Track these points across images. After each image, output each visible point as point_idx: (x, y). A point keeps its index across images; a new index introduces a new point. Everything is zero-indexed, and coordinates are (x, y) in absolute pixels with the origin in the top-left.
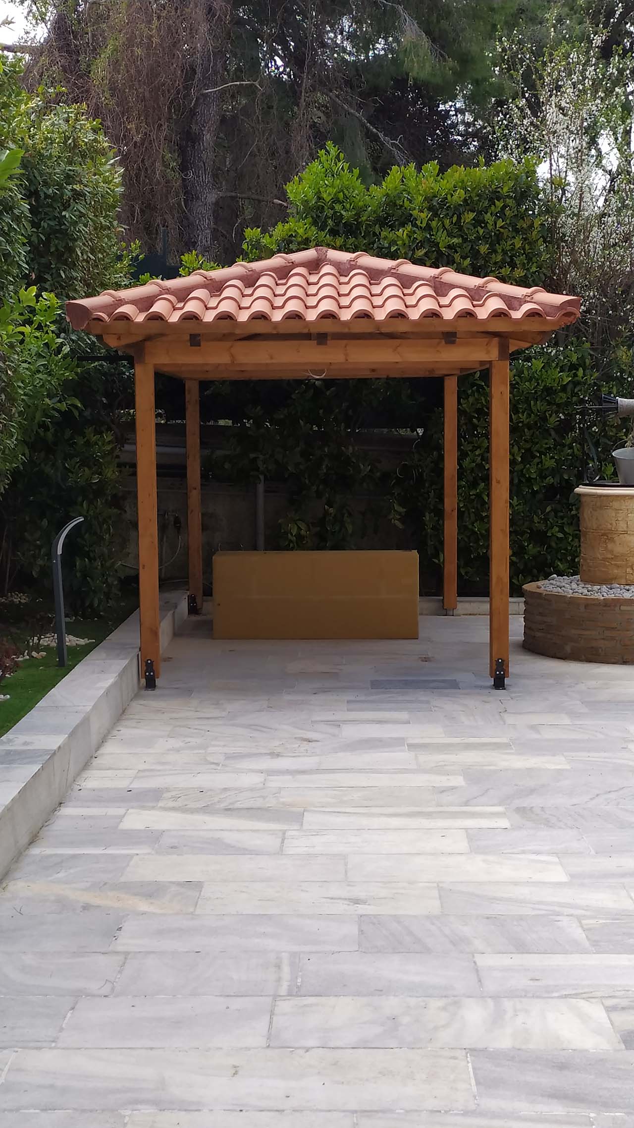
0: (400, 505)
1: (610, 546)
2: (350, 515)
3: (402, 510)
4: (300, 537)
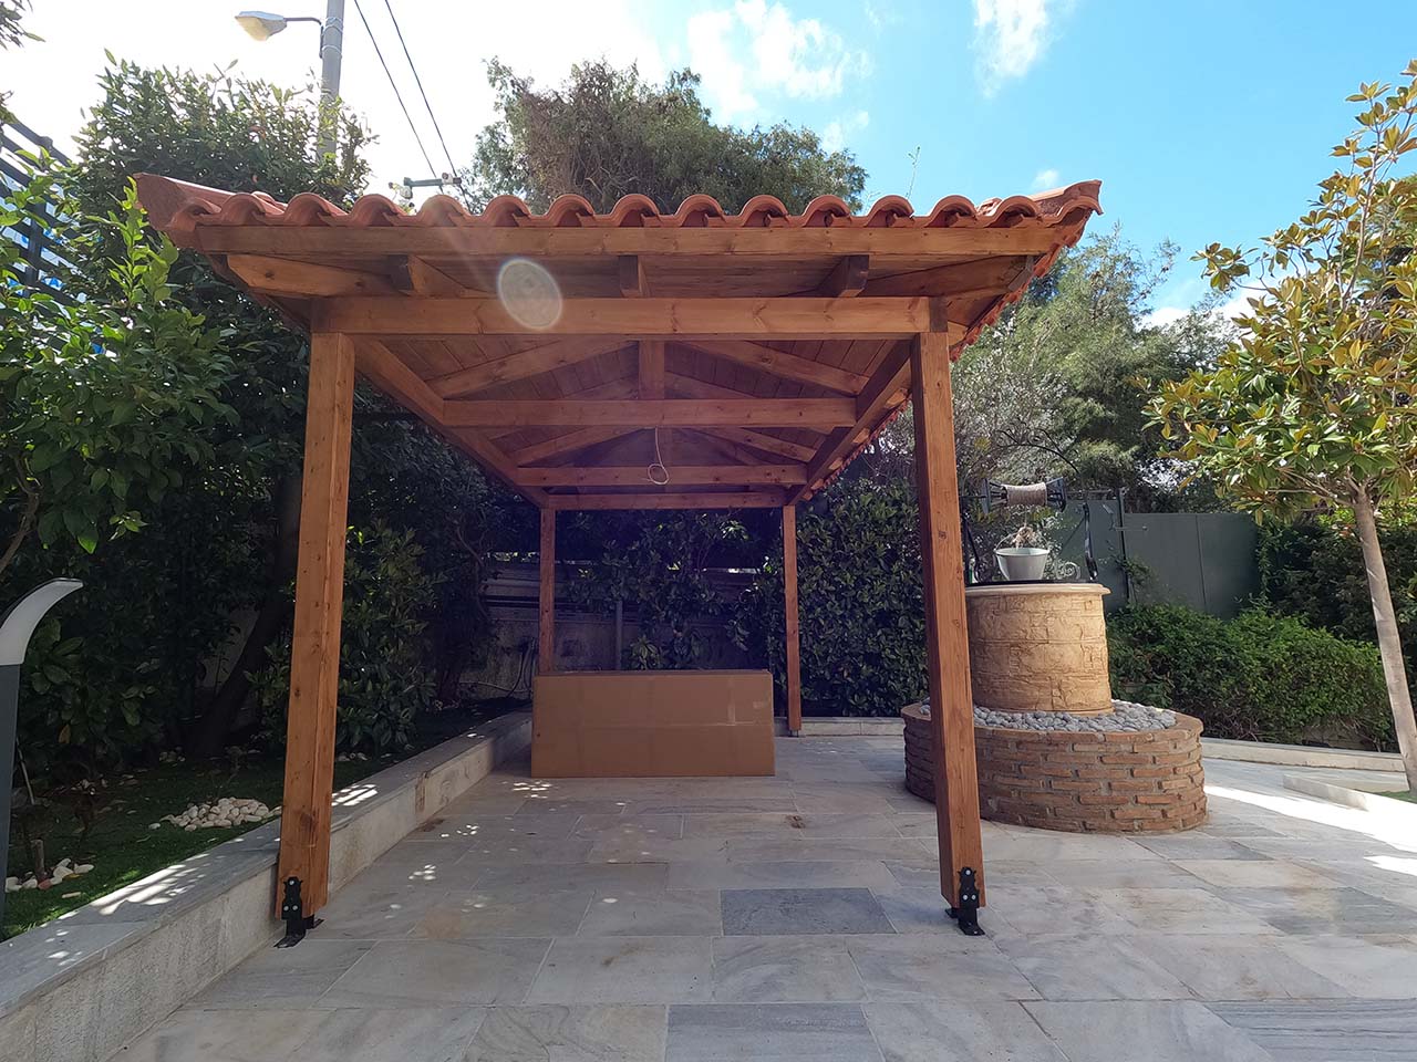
0: (743, 628)
1: (1025, 660)
2: (697, 639)
3: (746, 633)
4: (650, 660)
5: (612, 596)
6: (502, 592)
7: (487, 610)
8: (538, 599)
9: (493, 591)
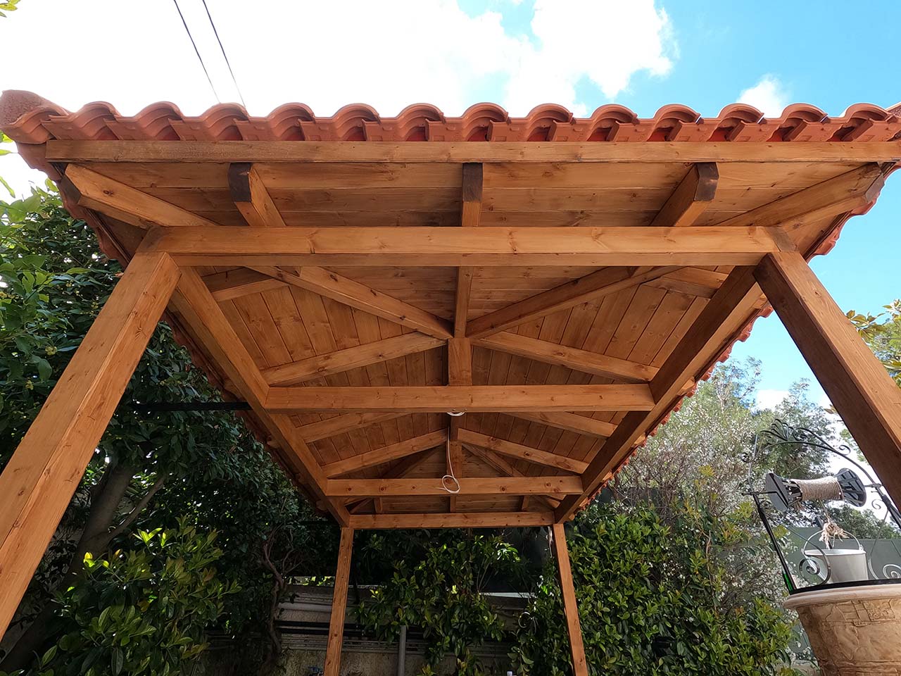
5: (398, 619)
6: (296, 617)
7: (279, 637)
8: (327, 625)
9: (287, 616)
